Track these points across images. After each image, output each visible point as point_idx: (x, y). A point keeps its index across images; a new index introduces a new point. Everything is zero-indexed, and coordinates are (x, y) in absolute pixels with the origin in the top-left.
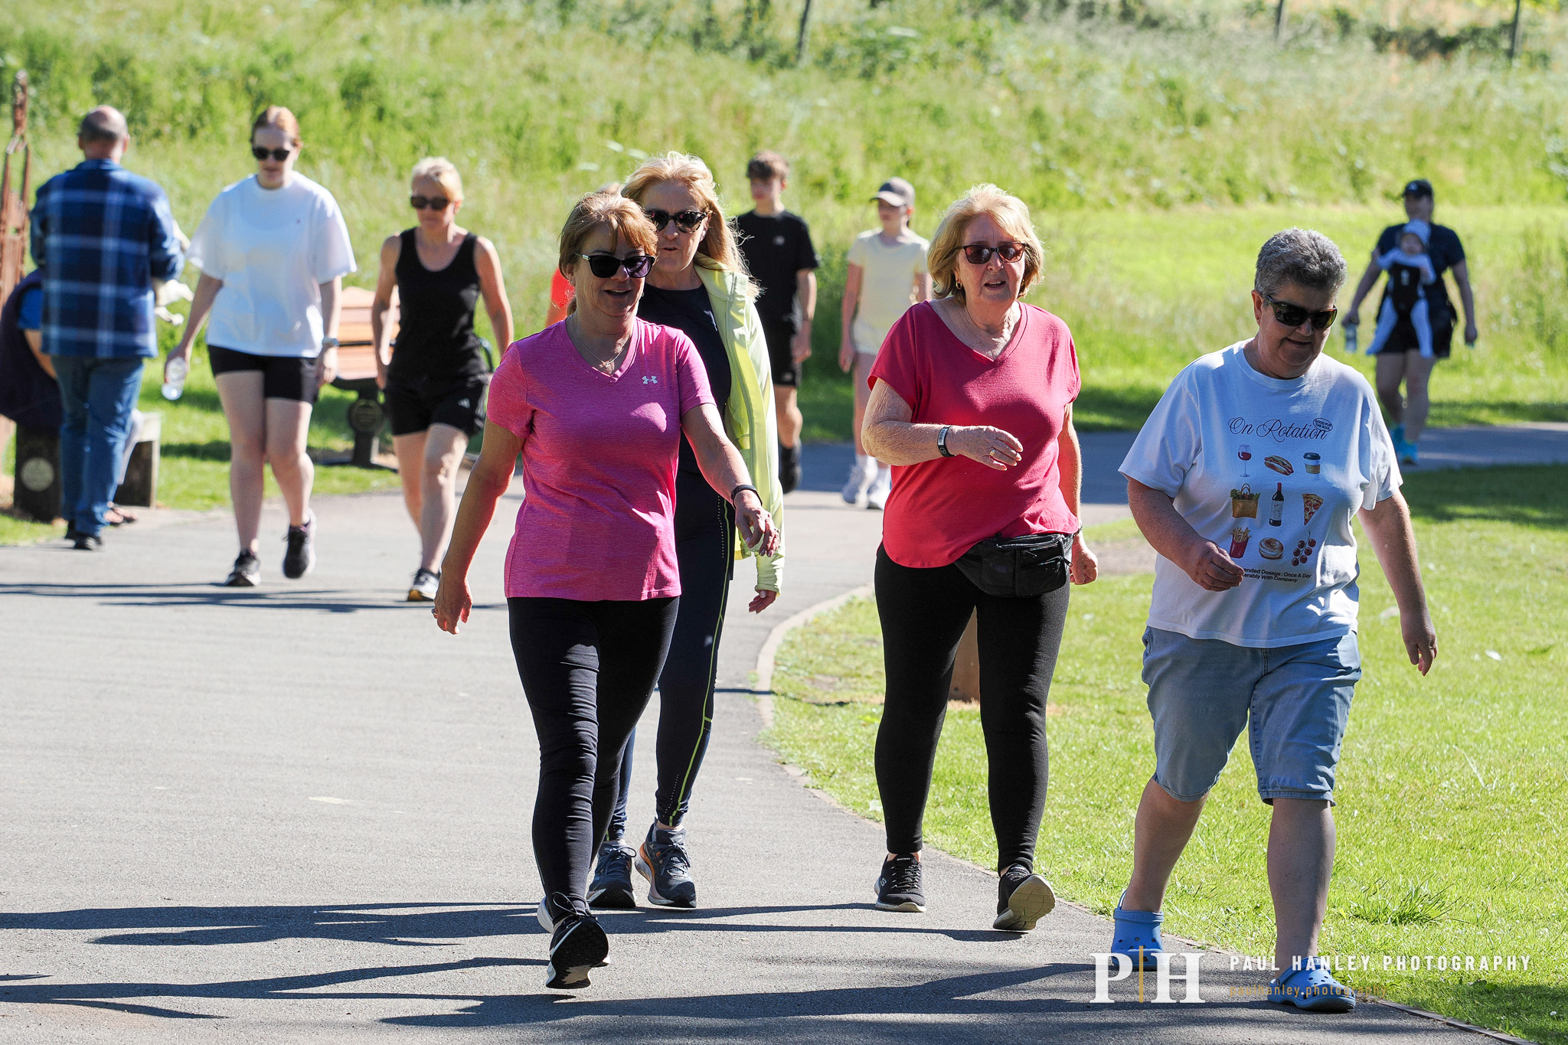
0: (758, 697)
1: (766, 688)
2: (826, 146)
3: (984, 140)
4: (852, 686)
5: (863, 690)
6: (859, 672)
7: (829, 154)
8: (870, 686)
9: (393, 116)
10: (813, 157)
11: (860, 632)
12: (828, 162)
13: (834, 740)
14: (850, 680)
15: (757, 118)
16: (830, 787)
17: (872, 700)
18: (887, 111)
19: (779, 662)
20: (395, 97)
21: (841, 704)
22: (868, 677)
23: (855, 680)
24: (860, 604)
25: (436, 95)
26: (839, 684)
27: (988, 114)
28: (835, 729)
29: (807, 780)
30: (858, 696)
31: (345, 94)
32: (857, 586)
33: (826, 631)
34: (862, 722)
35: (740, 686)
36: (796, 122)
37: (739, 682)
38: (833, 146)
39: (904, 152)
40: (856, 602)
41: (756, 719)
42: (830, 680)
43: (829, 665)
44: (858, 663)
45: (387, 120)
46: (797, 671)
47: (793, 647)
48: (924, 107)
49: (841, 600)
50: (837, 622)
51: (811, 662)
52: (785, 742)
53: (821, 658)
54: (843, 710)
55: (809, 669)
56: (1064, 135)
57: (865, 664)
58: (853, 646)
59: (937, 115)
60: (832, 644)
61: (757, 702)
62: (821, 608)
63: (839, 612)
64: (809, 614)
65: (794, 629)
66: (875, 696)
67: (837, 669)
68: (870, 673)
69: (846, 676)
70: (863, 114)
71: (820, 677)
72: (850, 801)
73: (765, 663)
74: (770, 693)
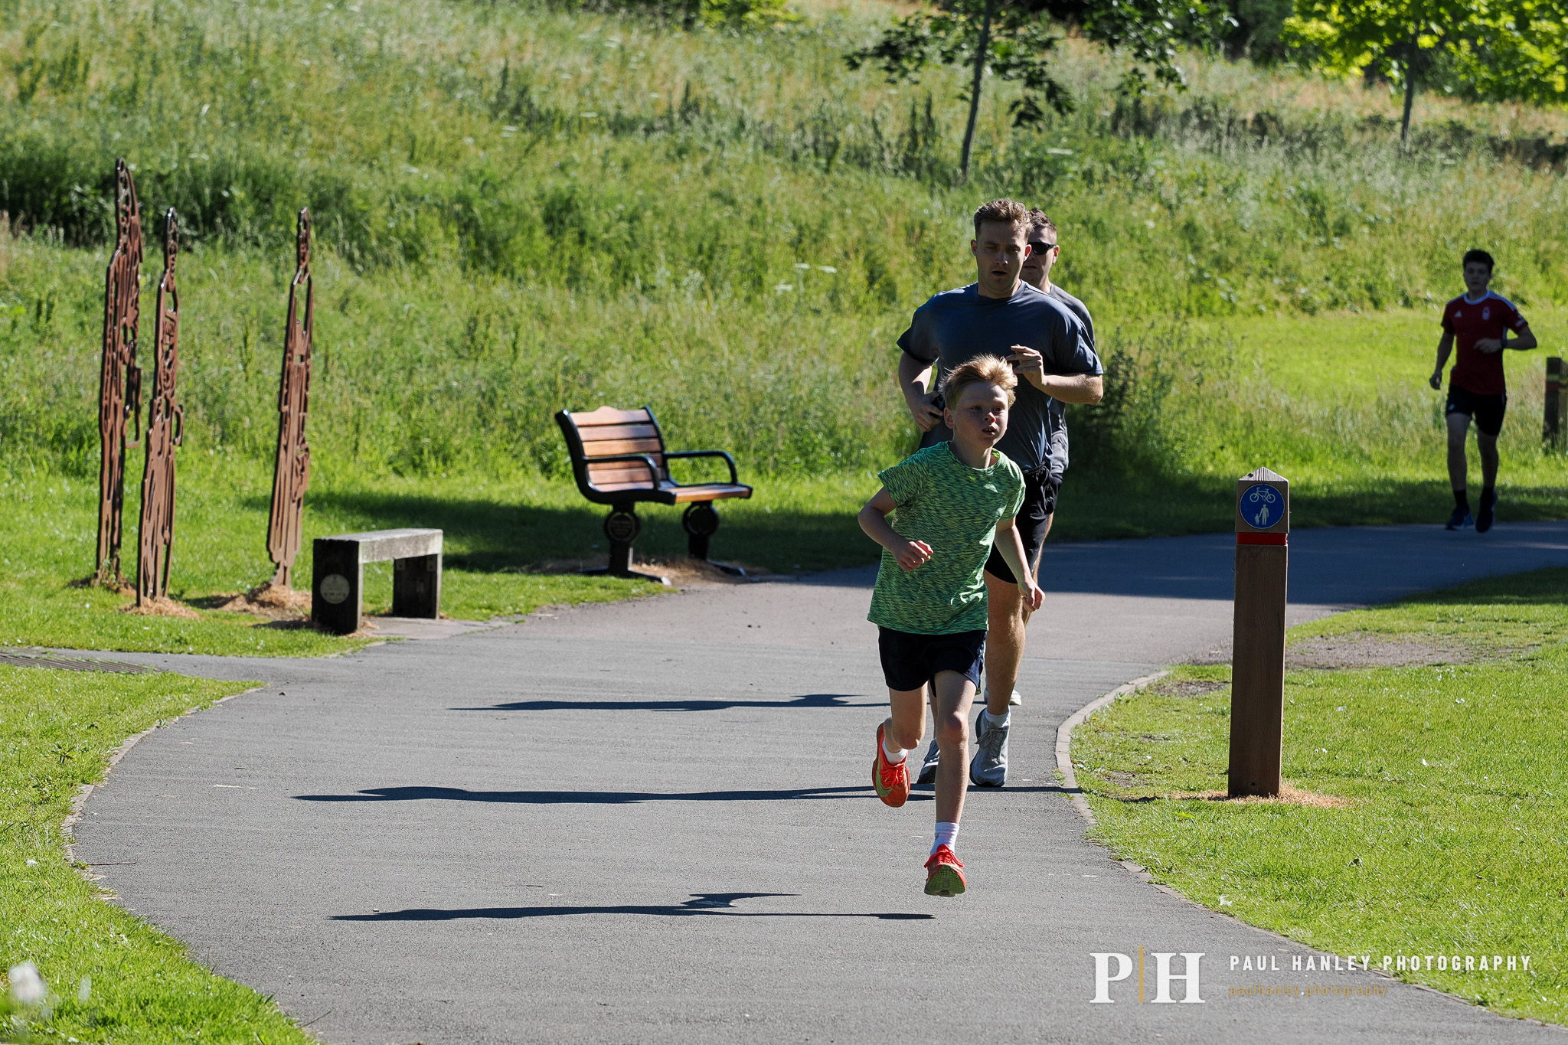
0: (1071, 795)
1: (1074, 786)
4: (1148, 781)
5: (1160, 785)
6: (1150, 768)
8: (1166, 782)
11: (1135, 729)
13: (1159, 835)
14: (1144, 776)
16: (1173, 882)
17: (1174, 795)
19: (1076, 760)
20: (594, 219)
21: (1145, 800)
22: (1160, 773)
23: (1148, 775)
24: (1128, 701)
25: (634, 218)
26: (1134, 781)
27: (1143, 227)
28: (1152, 825)
29: (1149, 876)
30: (1158, 791)
32: (1120, 685)
33: (1104, 728)
34: (1177, 818)
35: (1049, 784)
37: (1048, 780)
41: (1078, 816)
42: (1125, 776)
43: (1119, 762)
47: (1082, 745)
48: (1085, 222)
49: (1110, 698)
50: (1112, 719)
52: (1114, 840)
53: (1110, 755)
54: (1152, 807)
56: (1215, 247)
57: (1152, 760)
58: (1135, 744)
60: (1114, 741)
61: (1071, 799)
62: (1095, 705)
63: (1111, 710)
64: (1086, 712)
65: (1077, 727)
66: (1175, 791)
67: (1127, 766)
68: (1160, 769)
69: (1138, 772)
71: (1115, 774)
72: (1197, 896)
73: (1064, 761)
74: (1079, 790)
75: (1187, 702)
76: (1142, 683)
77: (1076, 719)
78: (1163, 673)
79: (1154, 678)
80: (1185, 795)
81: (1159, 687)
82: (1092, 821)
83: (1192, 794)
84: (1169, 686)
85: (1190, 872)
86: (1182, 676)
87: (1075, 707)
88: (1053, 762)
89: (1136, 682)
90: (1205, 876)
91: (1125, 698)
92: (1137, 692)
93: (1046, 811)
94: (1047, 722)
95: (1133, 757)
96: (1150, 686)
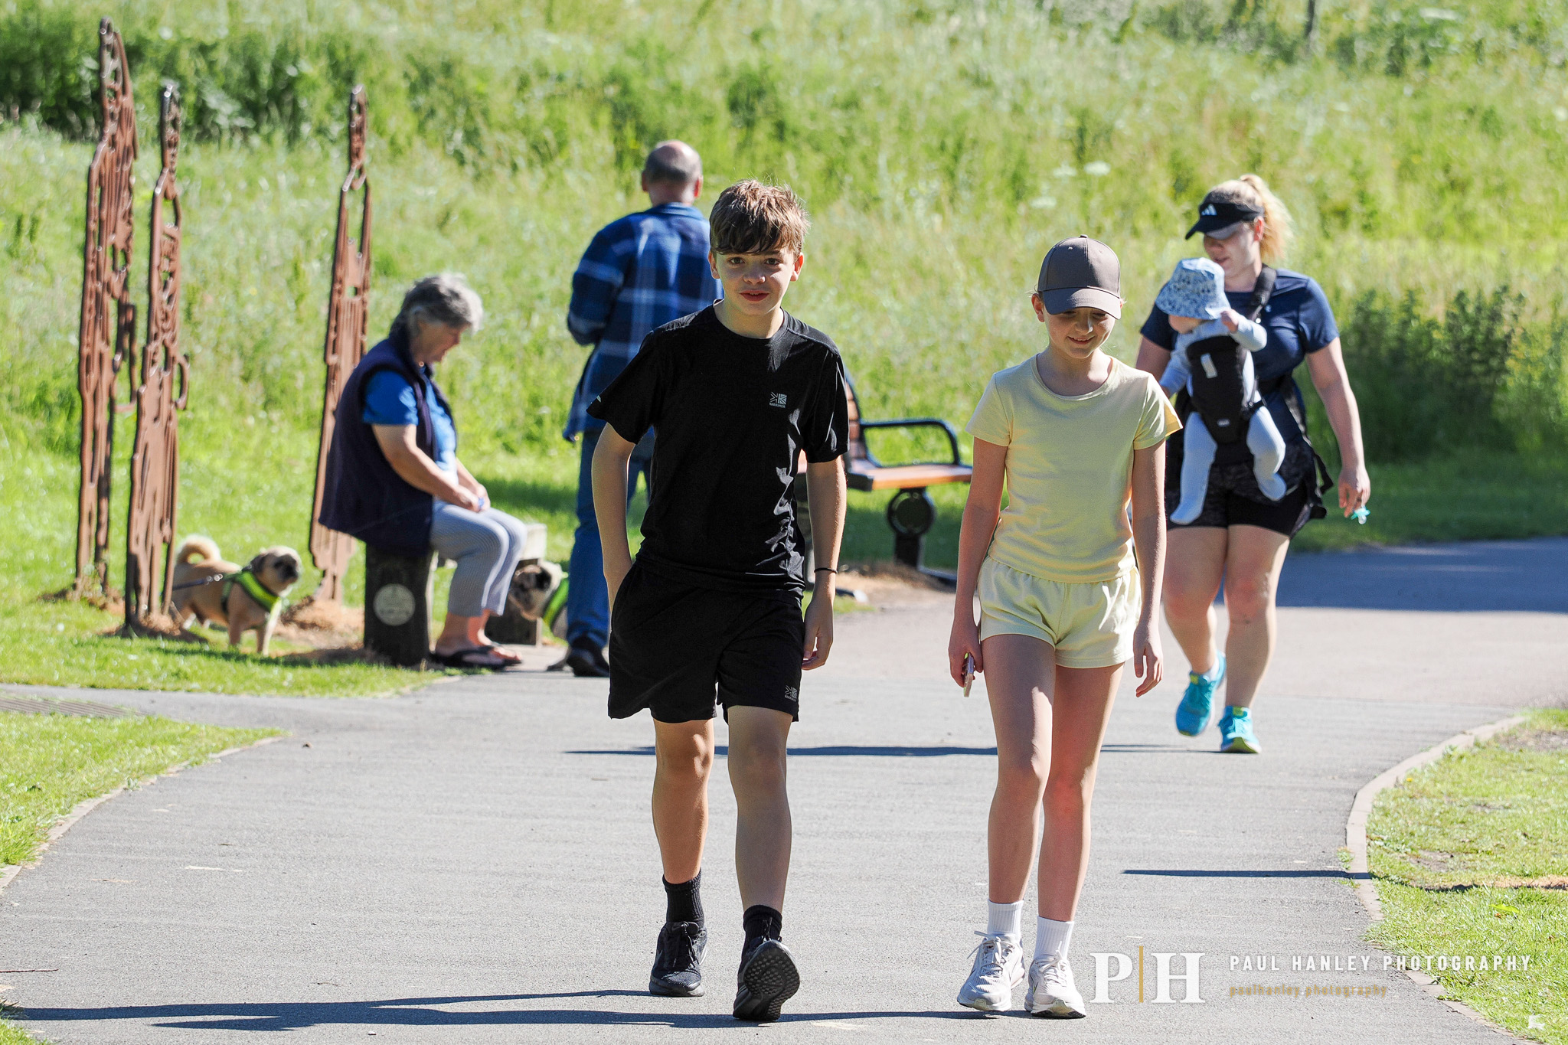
0: (1356, 881)
1: (1365, 871)
2: (1348, 163)
3: (1548, 152)
4: (1470, 864)
5: (1484, 869)
6: (1476, 847)
7: (1353, 173)
8: (1493, 865)
9: (795, 133)
10: (1332, 178)
11: (1466, 795)
12: (1352, 183)
13: (1464, 937)
14: (1465, 857)
15: (1260, 128)
16: (1471, 998)
17: (1499, 883)
18: (1425, 117)
19: (1373, 836)
20: (797, 106)
21: (1461, 888)
22: (1488, 853)
23: (1471, 856)
24: (1461, 757)
25: (851, 104)
26: (1451, 863)
27: (1551, 118)
28: (1462, 921)
29: (1439, 990)
30: (1480, 877)
31: (734, 106)
32: (1454, 735)
33: (1422, 793)
34: (1495, 913)
35: (1330, 868)
36: (1310, 132)
37: (1329, 862)
38: (1357, 162)
39: (1447, 170)
40: (1455, 754)
41: (1359, 910)
42: (1439, 858)
43: (1435, 838)
44: (1472, 836)
45: (789, 138)
46: (1396, 846)
47: (1386, 815)
48: (1471, 112)
49: (1437, 753)
50: (1435, 781)
51: (1412, 834)
52: (1402, 941)
53: (1423, 828)
54: (1466, 898)
55: (1410, 843)
57: (1481, 836)
58: (1461, 814)
59: (1488, 122)
60: (1434, 811)
61: (1356, 887)
62: (1414, 763)
63: (1436, 769)
64: (1400, 772)
65: (1384, 791)
66: (1502, 877)
67: (1447, 843)
68: (1490, 847)
69: (1459, 851)
70: (1393, 122)
71: (1426, 854)
72: (1500, 1016)
73: (1357, 837)
74: (1369, 876)
75: (1544, 758)
76: (1485, 733)
77: (1385, 781)
78: (1518, 720)
79: (1504, 726)
80: (1516, 882)
81: (1510, 739)
82: (1379, 917)
83: (1526, 881)
84: (1523, 737)
85: (1497, 984)
86: (1542, 724)
87: (1385, 764)
88: (1341, 838)
89: (1476, 731)
90: (1517, 988)
91: (1460, 750)
92: (1477, 744)
93: (1318, 903)
94: (1343, 784)
95: (1457, 832)
96: (1496, 737)
